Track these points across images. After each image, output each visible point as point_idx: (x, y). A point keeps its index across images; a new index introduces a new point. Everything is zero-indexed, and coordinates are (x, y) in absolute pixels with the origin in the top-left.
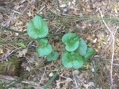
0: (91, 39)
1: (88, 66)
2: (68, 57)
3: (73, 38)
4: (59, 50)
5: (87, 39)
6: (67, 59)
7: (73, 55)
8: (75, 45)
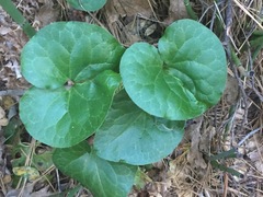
0: (167, 185)
1: (32, 173)
2: (84, 62)
3: (194, 82)
4: (113, 19)
5: (172, 166)
6: (74, 54)
7: (100, 87)
8: (158, 96)
